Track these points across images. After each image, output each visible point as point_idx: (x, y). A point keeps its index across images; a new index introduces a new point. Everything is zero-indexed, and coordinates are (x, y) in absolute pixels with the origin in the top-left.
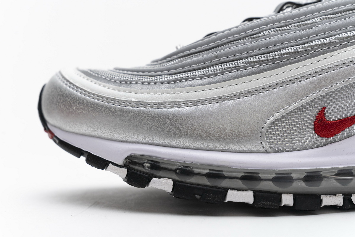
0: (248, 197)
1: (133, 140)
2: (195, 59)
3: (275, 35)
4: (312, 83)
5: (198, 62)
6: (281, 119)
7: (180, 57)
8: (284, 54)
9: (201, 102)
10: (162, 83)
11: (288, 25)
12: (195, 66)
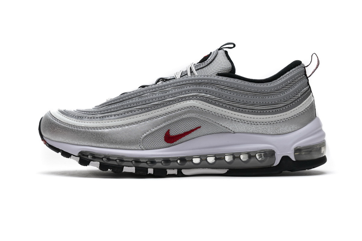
0: (132, 170)
1: (82, 144)
2: (113, 106)
3: (150, 96)
4: (164, 118)
5: (114, 108)
6: (149, 135)
7: (107, 105)
8: (153, 105)
9: (114, 127)
10: (97, 118)
11: (156, 91)
12: (112, 110)
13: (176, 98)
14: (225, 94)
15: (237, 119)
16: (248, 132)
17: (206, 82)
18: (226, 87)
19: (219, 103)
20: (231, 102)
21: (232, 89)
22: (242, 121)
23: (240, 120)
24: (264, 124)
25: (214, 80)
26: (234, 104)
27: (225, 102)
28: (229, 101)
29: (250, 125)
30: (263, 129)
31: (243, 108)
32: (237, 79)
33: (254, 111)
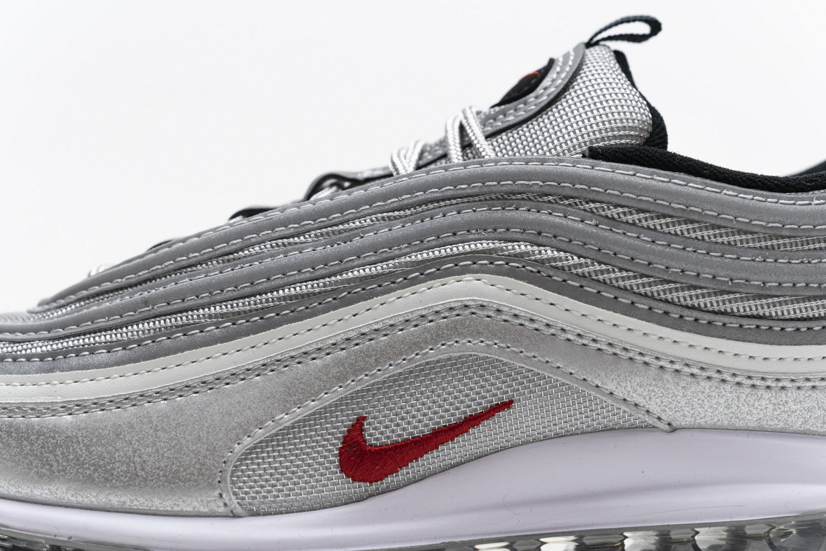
3: (273, 256)
4: (340, 363)
5: (109, 313)
6: (267, 441)
7: (79, 300)
8: (285, 298)
10: (29, 358)
11: (303, 233)
12: (102, 322)
13: (395, 266)
14: (630, 247)
15: (687, 365)
16: (739, 424)
17: (536, 188)
18: (631, 213)
19: (602, 288)
20: (656, 284)
21: (663, 221)
22: (708, 374)
23: (702, 369)
24: (814, 387)
25: (575, 179)
26: (671, 291)
27: (628, 283)
28: (645, 280)
29: (748, 391)
30: (809, 410)
31: (714, 312)
32: (682, 175)
33: (764, 325)
